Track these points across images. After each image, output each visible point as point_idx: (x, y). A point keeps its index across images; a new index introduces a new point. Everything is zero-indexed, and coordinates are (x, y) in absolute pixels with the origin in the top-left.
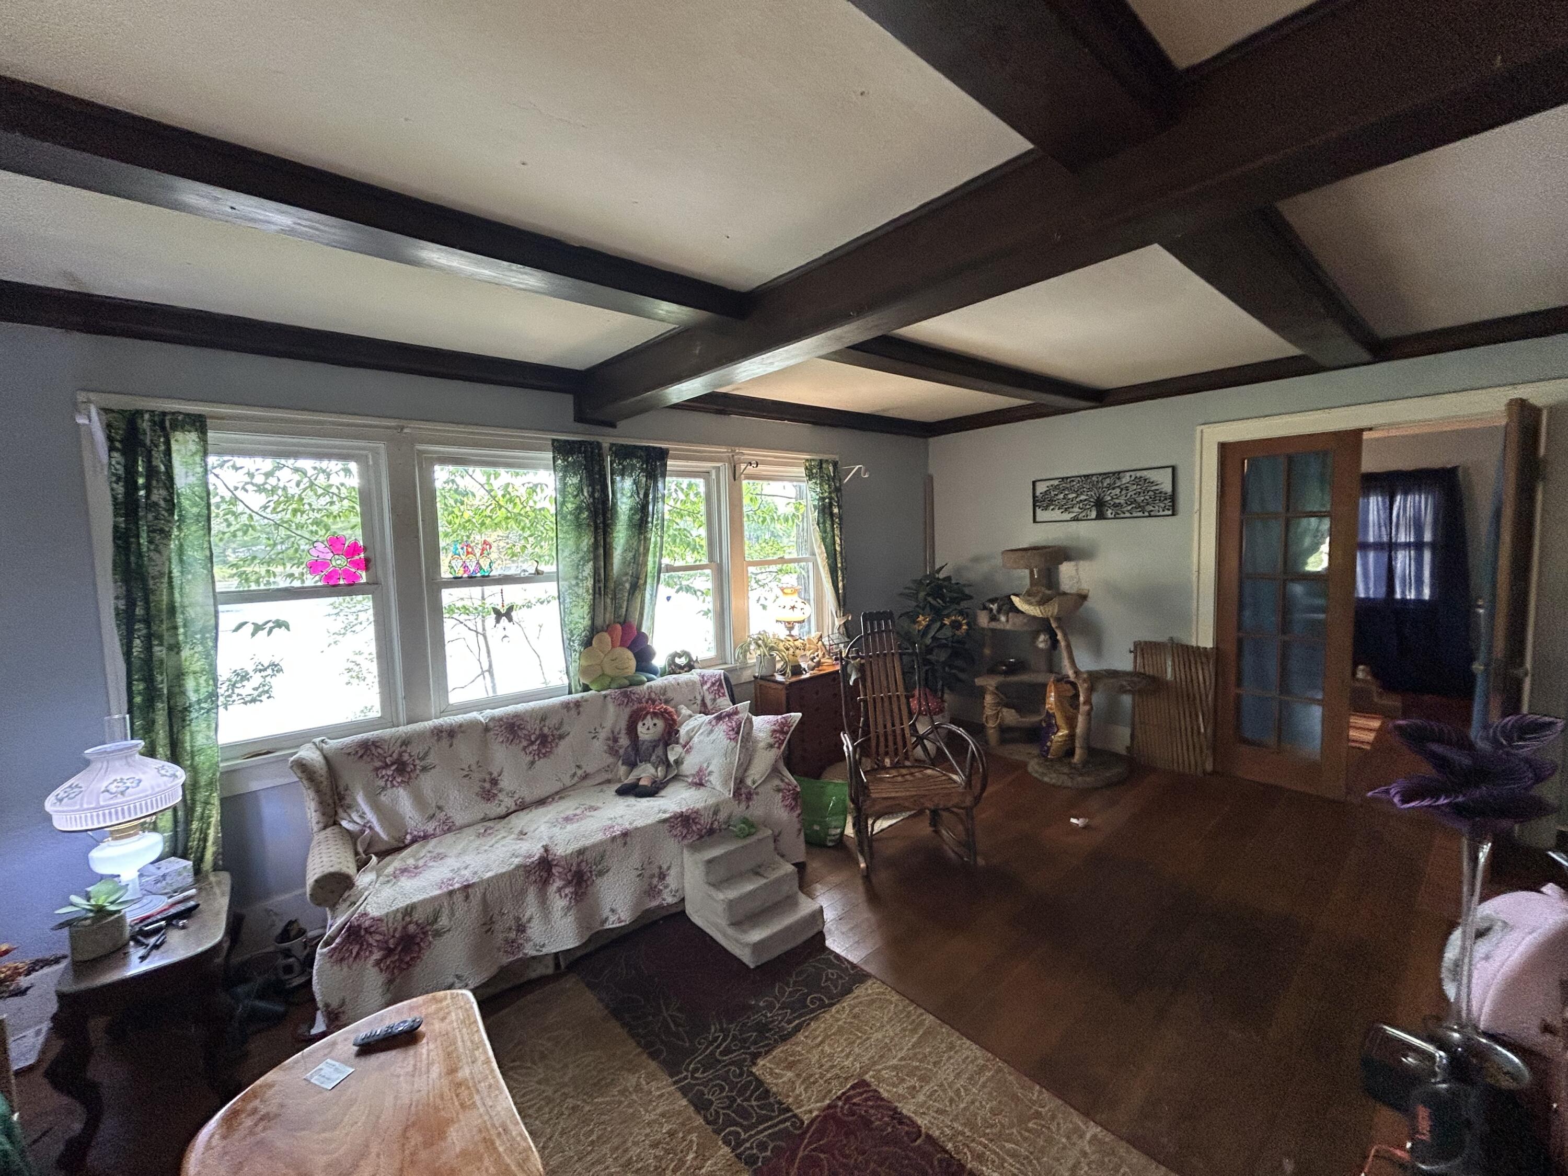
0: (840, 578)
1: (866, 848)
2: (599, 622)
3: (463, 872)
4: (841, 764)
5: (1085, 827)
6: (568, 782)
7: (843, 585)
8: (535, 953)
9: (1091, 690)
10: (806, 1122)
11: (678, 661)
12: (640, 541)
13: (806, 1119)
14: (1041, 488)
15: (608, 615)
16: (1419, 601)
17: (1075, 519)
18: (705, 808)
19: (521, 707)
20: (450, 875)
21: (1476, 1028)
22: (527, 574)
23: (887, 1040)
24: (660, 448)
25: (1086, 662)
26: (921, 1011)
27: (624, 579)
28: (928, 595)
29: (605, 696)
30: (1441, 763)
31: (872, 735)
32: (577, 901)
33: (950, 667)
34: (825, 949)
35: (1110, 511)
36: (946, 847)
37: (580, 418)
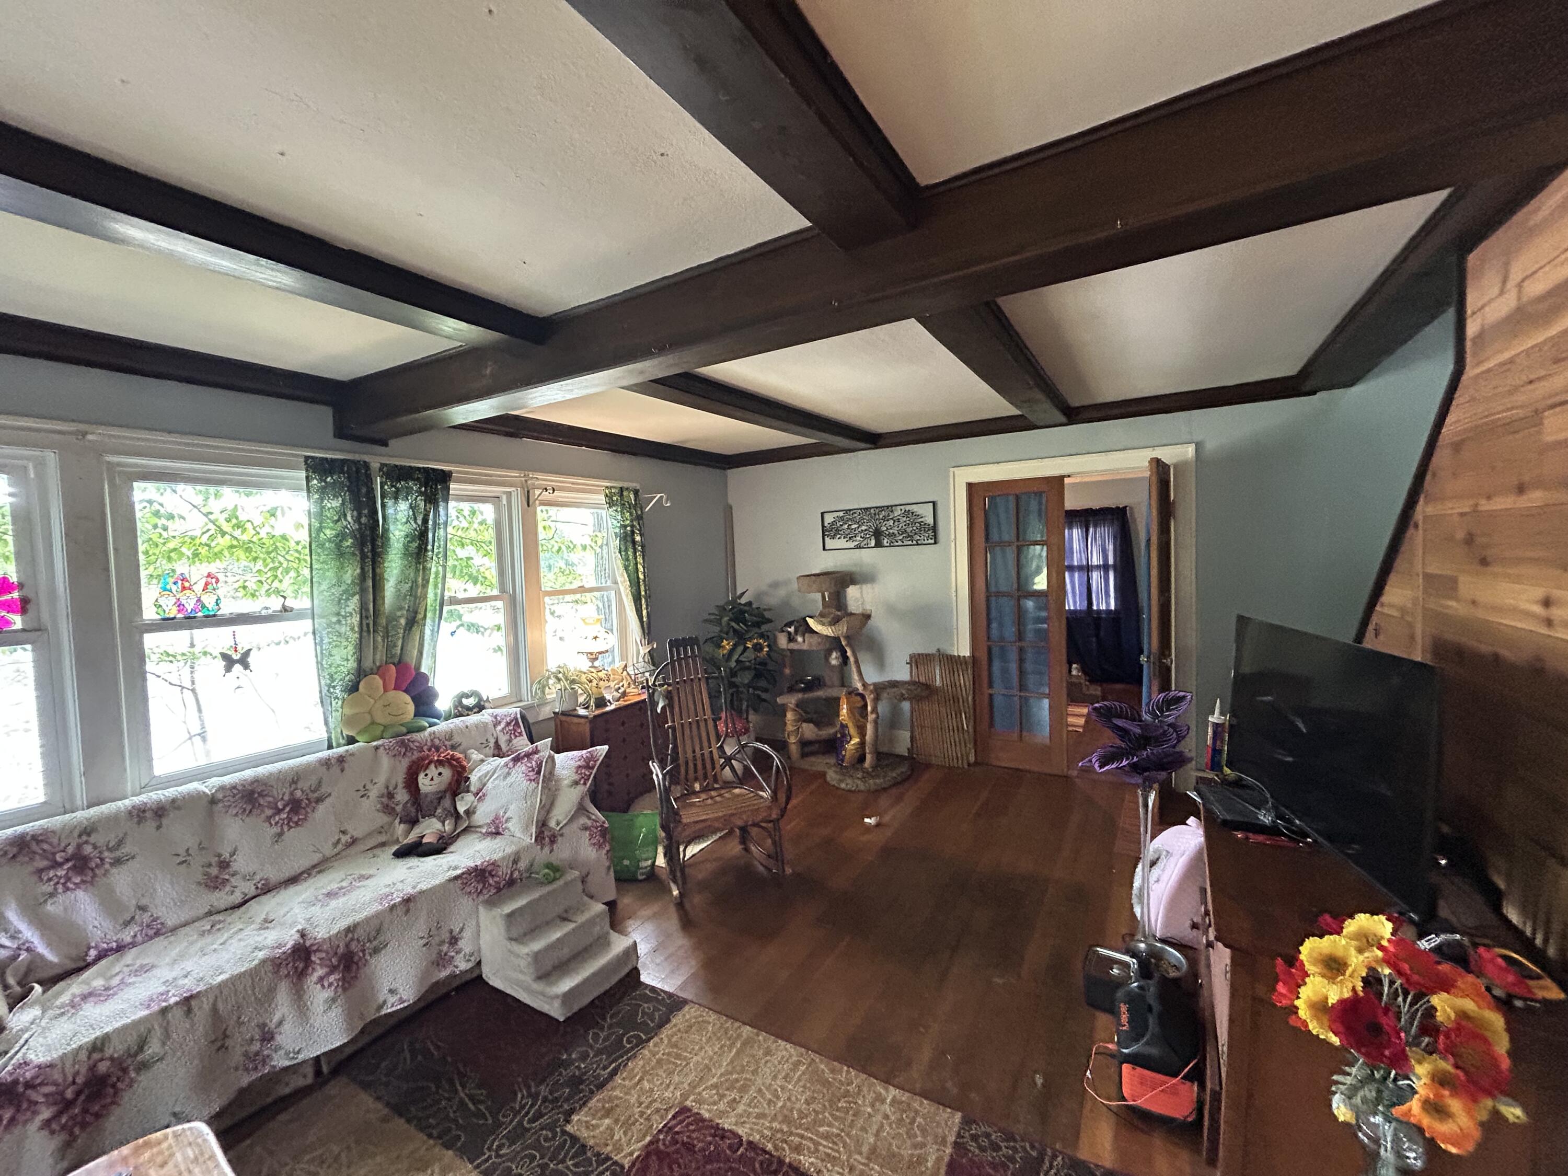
0: (644, 606)
1: (678, 874)
2: (368, 664)
3: (181, 982)
4: (651, 795)
5: (878, 825)
6: (328, 851)
7: (648, 612)
8: (287, 1063)
9: (877, 699)
10: (627, 1167)
11: (466, 702)
12: (417, 570)
13: (627, 1163)
14: (829, 519)
15: (378, 657)
16: (1108, 611)
17: (858, 547)
18: (503, 858)
19: (262, 771)
20: (162, 989)
21: (1154, 936)
22: (270, 612)
23: (706, 1061)
24: (442, 471)
25: (872, 676)
26: (737, 1024)
27: (399, 614)
28: (731, 620)
29: (377, 748)
30: (1123, 733)
31: (681, 761)
32: (345, 990)
33: (755, 688)
34: (642, 984)
35: (886, 540)
36: (756, 863)
37: (341, 432)
